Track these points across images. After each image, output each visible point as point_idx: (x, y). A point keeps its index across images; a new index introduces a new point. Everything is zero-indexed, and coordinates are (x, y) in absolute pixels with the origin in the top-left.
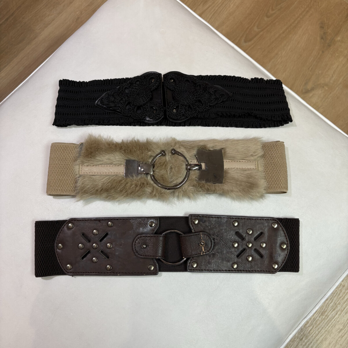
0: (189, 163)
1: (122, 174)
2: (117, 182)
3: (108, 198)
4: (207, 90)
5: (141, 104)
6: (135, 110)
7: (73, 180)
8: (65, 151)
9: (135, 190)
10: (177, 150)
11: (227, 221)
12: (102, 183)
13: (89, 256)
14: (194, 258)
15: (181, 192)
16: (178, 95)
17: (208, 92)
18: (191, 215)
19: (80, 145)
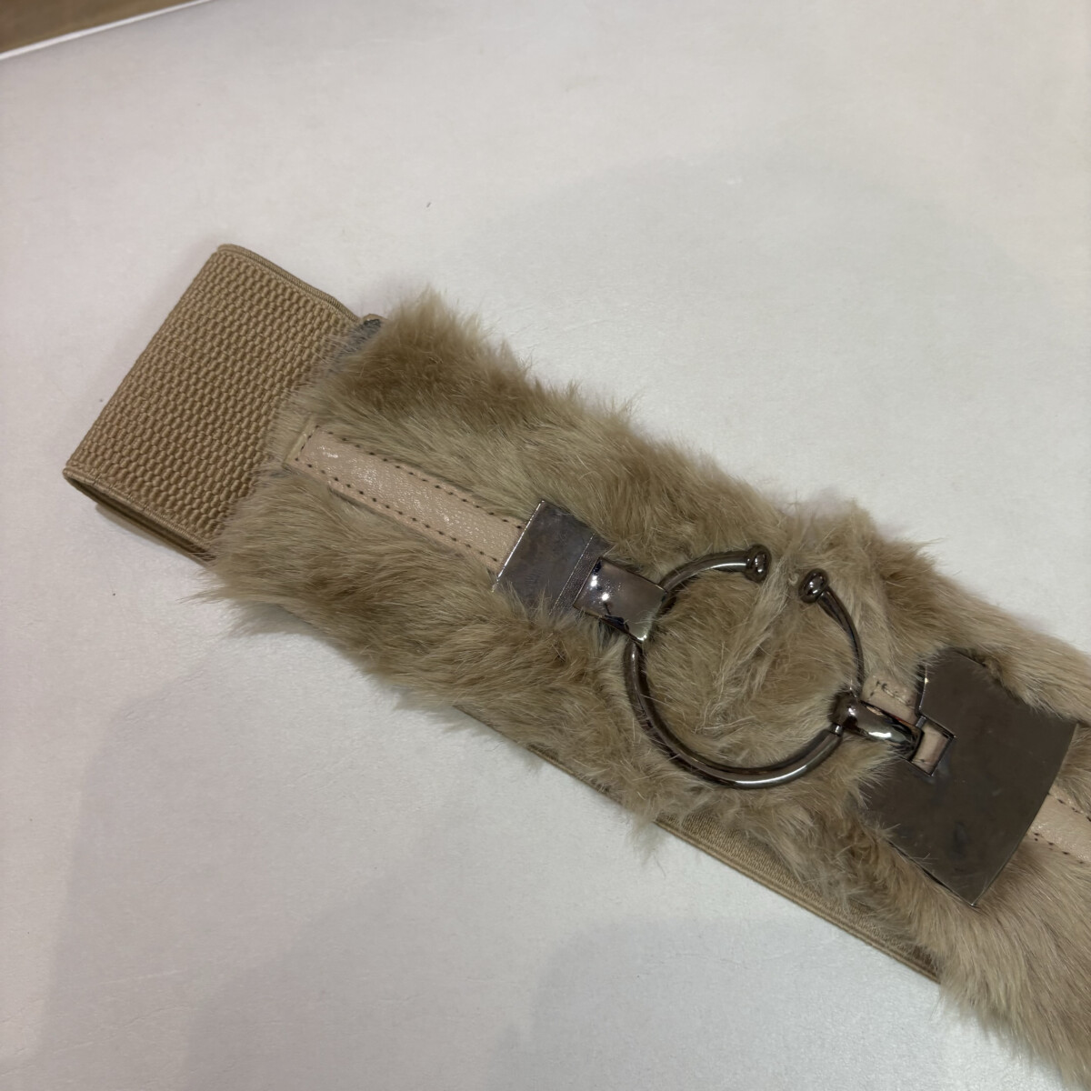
0: (865, 692)
1: (490, 563)
3: (362, 650)
12: (369, 562)
19: (366, 323)
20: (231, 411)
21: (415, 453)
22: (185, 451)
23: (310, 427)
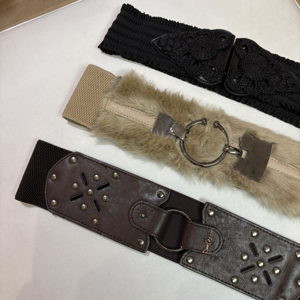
0: (229, 144)
1: (150, 126)
2: (141, 133)
3: (125, 146)
4: (279, 73)
5: (201, 59)
6: (192, 63)
7: (95, 112)
8: (100, 77)
9: (158, 149)
10: (221, 124)
11: (246, 227)
12: (125, 128)
13: (79, 200)
14: (193, 253)
15: (207, 172)
16: (246, 65)
17: (280, 75)
18: (208, 204)
19: (118, 78)
20: (92, 99)
21: (132, 105)
22: (84, 108)
23: (109, 101)
